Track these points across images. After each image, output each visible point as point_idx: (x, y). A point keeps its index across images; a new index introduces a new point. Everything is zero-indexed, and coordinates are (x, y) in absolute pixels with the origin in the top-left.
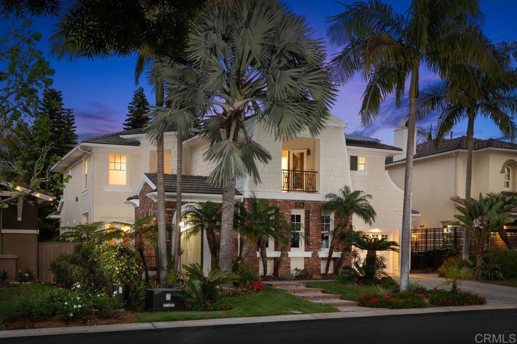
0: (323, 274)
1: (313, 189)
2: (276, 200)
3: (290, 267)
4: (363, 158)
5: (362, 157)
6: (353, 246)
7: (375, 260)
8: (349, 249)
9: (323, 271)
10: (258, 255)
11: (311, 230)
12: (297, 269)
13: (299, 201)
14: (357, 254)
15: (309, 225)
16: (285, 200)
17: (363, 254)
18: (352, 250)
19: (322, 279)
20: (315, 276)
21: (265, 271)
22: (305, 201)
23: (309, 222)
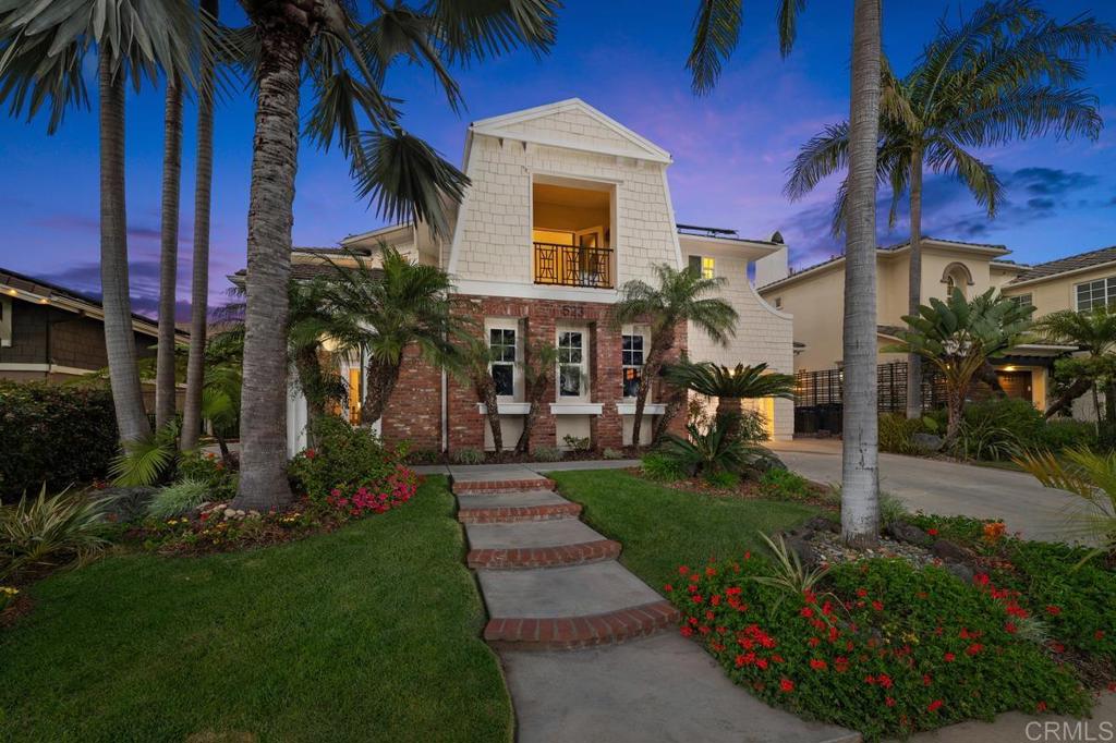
0: (629, 447)
1: (604, 281)
2: (521, 299)
3: (554, 435)
4: (711, 261)
5: (710, 258)
6: (691, 393)
7: (738, 420)
8: (681, 398)
9: (628, 441)
10: (482, 410)
11: (598, 361)
12: (569, 438)
13: (572, 302)
14: (699, 408)
15: (595, 351)
16: (541, 301)
17: (711, 407)
18: (690, 400)
19: (624, 458)
20: (608, 452)
21: (498, 442)
22: (584, 303)
23: (595, 345)
